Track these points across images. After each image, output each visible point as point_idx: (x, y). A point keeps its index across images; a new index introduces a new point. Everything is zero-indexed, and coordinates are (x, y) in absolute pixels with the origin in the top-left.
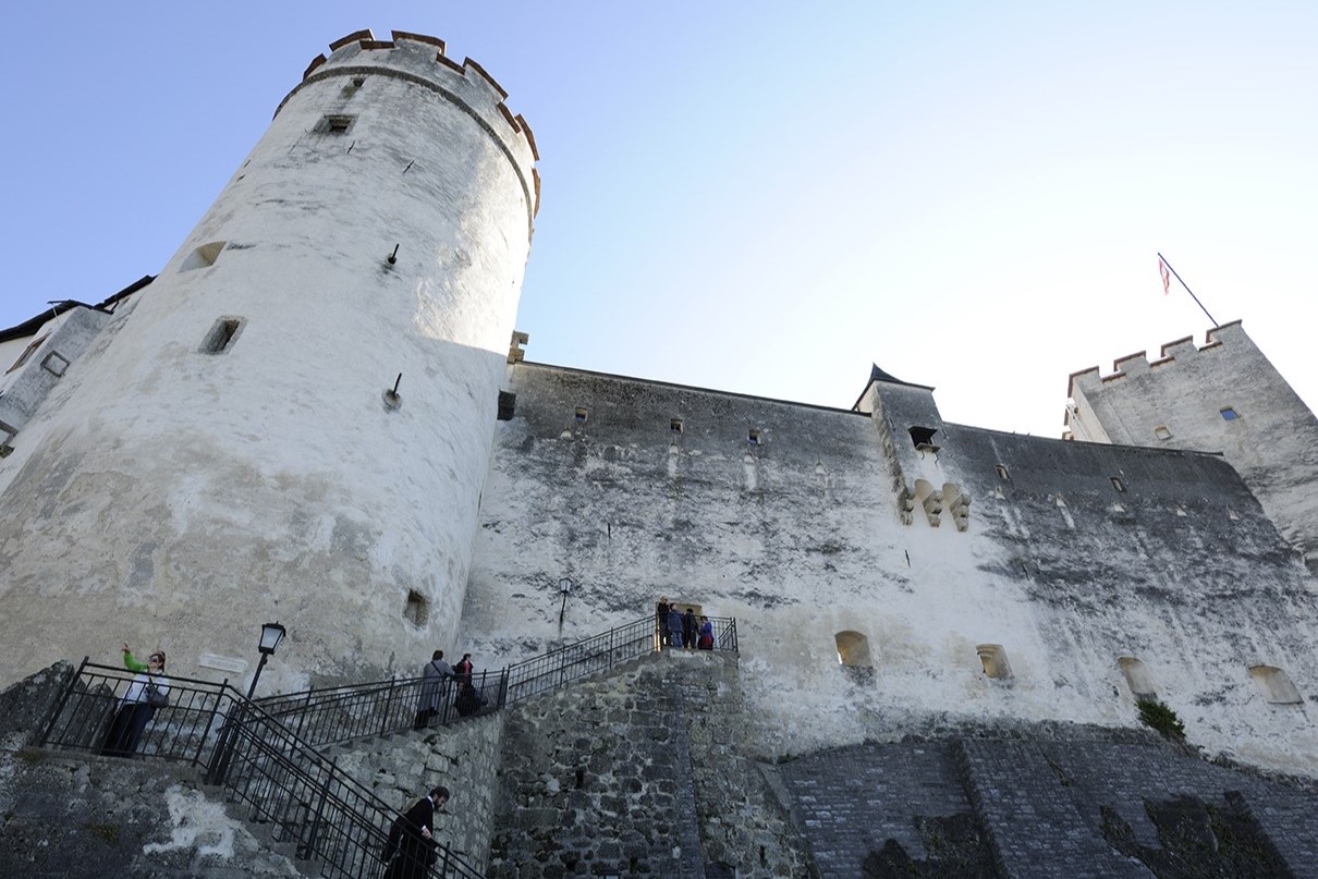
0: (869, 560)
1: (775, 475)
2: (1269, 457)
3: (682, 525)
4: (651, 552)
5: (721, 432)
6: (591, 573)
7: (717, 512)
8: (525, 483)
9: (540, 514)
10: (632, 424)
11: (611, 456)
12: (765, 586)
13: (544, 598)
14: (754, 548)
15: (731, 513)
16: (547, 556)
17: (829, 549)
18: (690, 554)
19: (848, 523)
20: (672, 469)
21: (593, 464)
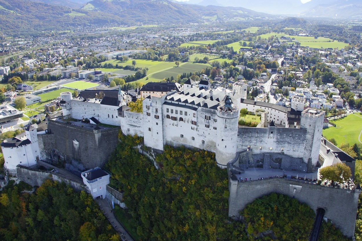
0: (264, 142)
1: (258, 135)
2: (310, 131)
3: (250, 140)
4: (248, 143)
5: (255, 132)
6: (244, 144)
7: (253, 139)
8: (239, 138)
9: (240, 140)
10: (247, 132)
11: (245, 135)
12: (256, 144)
13: (241, 146)
14: (255, 142)
15: (254, 139)
16: (241, 143)
17: (261, 141)
18: (251, 142)
19: (263, 139)
20: (250, 136)
21: (244, 136)
